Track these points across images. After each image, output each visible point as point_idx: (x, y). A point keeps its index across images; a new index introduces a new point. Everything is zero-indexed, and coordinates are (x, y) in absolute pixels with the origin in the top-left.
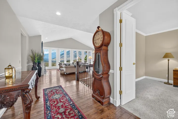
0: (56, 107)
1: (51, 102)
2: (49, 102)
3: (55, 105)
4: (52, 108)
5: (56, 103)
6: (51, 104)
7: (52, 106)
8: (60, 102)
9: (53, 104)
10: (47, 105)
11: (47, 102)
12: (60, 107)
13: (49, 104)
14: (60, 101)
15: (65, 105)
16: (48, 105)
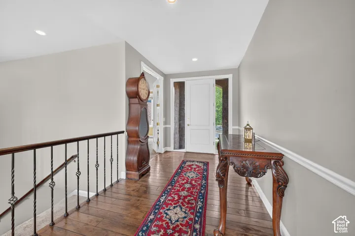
0: (192, 193)
1: (195, 204)
2: (197, 206)
3: (189, 196)
4: (196, 194)
5: (188, 198)
6: (195, 200)
7: (195, 196)
8: (181, 196)
9: (192, 200)
10: (202, 202)
11: (200, 208)
12: (186, 190)
13: (199, 203)
14: (179, 198)
15: (179, 188)
16: (200, 201)
